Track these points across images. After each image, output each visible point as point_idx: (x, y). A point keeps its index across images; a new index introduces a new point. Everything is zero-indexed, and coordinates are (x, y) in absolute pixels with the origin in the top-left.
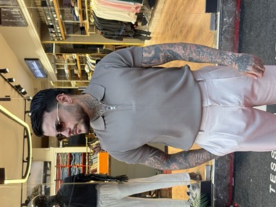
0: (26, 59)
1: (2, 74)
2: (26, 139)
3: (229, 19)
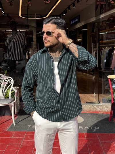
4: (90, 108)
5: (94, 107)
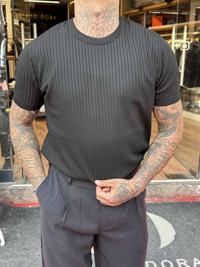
4: (178, 190)
5: (188, 187)
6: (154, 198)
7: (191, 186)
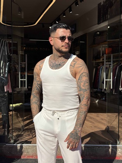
0: (76, 24)
1: (69, 9)
2: (26, 24)
3: (120, 152)
6: (92, 156)
7: (115, 149)
